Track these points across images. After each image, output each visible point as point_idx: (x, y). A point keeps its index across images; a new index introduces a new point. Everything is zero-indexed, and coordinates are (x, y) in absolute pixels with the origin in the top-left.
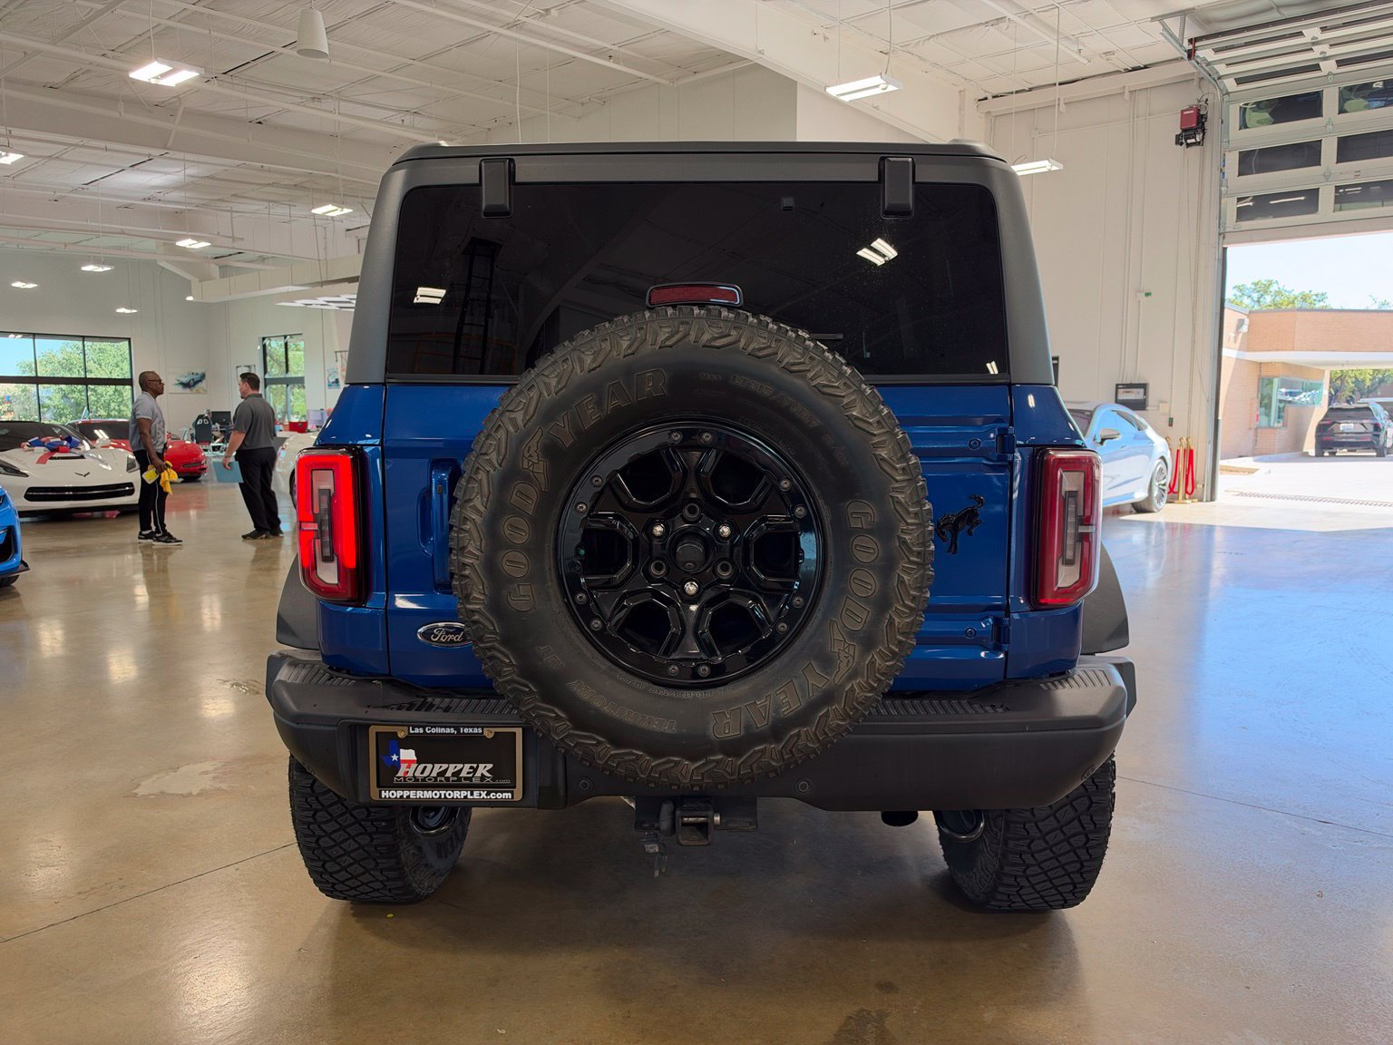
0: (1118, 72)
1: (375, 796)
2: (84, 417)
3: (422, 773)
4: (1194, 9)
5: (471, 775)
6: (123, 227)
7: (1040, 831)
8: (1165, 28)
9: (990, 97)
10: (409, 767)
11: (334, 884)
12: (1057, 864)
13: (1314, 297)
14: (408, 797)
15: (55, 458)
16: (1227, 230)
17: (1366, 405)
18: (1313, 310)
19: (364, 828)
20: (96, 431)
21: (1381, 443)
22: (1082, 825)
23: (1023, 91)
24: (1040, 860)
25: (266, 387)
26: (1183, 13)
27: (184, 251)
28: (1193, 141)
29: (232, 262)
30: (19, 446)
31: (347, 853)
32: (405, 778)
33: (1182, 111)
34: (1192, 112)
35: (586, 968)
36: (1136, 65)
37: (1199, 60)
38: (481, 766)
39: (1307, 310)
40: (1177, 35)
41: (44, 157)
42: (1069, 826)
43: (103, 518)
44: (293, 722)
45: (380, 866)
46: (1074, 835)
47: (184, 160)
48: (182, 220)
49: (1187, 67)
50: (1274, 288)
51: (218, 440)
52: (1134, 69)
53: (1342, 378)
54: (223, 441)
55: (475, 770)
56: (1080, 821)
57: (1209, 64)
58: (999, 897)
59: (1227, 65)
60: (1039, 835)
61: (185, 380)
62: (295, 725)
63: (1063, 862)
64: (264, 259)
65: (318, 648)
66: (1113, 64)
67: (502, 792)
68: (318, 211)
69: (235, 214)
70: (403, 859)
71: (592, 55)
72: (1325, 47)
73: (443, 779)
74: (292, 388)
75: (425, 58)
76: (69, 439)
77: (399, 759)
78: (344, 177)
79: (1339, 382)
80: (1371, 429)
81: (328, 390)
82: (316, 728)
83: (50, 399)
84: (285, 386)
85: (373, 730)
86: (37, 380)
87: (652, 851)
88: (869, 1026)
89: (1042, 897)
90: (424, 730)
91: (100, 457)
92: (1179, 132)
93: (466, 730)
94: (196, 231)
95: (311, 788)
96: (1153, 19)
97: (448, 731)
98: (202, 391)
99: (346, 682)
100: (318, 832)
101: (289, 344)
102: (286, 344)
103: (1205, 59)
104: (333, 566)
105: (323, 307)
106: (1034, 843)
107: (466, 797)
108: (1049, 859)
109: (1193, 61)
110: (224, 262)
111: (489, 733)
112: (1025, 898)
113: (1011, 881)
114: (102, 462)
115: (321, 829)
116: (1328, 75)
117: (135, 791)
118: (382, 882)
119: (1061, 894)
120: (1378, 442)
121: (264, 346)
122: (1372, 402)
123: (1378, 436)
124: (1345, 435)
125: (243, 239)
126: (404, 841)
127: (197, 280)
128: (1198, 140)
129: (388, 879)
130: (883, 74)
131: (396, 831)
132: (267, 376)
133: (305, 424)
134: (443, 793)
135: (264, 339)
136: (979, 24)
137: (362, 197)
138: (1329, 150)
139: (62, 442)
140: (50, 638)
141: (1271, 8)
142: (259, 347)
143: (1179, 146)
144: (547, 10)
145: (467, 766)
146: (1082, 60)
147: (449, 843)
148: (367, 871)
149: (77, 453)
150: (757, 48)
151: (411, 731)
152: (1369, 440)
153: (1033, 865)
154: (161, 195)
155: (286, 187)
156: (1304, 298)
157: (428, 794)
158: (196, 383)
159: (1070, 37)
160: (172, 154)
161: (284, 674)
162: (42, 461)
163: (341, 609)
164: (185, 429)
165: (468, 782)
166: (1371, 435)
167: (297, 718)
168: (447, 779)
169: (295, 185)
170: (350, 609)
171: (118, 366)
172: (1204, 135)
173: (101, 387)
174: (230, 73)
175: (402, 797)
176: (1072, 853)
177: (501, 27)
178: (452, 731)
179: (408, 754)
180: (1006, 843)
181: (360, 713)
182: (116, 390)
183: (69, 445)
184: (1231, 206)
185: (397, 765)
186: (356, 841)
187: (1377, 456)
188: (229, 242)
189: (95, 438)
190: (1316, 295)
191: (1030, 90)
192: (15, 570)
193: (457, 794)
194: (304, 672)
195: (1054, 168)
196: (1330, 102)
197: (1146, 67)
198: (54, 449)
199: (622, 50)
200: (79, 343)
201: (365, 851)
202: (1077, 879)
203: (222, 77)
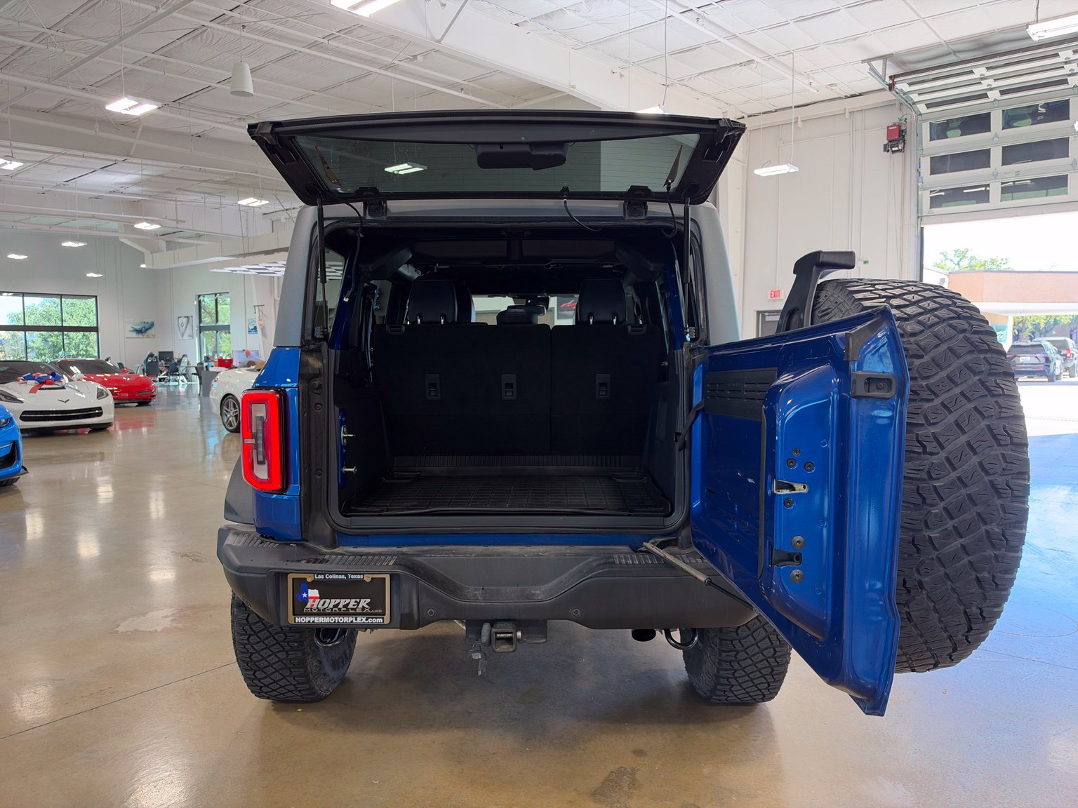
0: (840, 98)
1: (291, 621)
2: (61, 356)
3: (323, 605)
4: (892, 54)
5: (355, 607)
6: (94, 213)
7: (743, 646)
8: (872, 69)
9: (746, 117)
10: (314, 601)
11: (261, 687)
12: (755, 669)
13: (1001, 261)
14: (313, 622)
15: (43, 389)
16: (924, 214)
17: (1039, 343)
18: (999, 271)
19: (283, 647)
20: (71, 368)
21: (1051, 371)
22: (771, 642)
23: (771, 112)
24: (744, 666)
25: (200, 333)
26: (885, 58)
27: (140, 231)
28: (897, 149)
29: (174, 238)
30: (15, 380)
31: (270, 665)
32: (311, 609)
33: (888, 127)
34: (895, 128)
35: (434, 742)
36: (854, 93)
37: (898, 91)
38: (362, 600)
39: (996, 272)
40: (881, 73)
41: (37, 162)
42: (762, 642)
43: (76, 434)
44: (237, 571)
45: (293, 674)
46: (766, 649)
47: (141, 164)
48: (137, 207)
49: (889, 96)
50: (968, 254)
51: (163, 374)
52: (853, 96)
53: (1023, 321)
54: (167, 374)
55: (358, 604)
56: (770, 639)
57: (905, 94)
58: (718, 693)
59: (919, 94)
60: (741, 649)
61: (138, 328)
62: (238, 574)
63: (760, 668)
64: (200, 236)
65: (253, 522)
66: (835, 92)
67: (376, 618)
68: (243, 202)
69: (178, 203)
70: (309, 669)
71: (448, 88)
72: (991, 81)
73: (337, 609)
74: (220, 333)
75: (324, 90)
76: (53, 375)
77: (307, 596)
78: (263, 176)
79: (1021, 325)
80: (1043, 361)
81: (248, 335)
82: (253, 575)
83: (33, 342)
84: (215, 332)
85: (290, 577)
86: (25, 328)
87: (476, 658)
88: (625, 777)
89: (748, 693)
90: (325, 577)
91: (77, 388)
92: (886, 142)
93: (353, 576)
94: (148, 215)
95: (247, 619)
96: (863, 61)
97: (340, 577)
98: (151, 336)
99: (272, 545)
100: (251, 650)
101: (218, 299)
102: (216, 300)
103: (902, 90)
104: (265, 467)
105: (245, 273)
106: (739, 654)
107: (352, 622)
108: (749, 666)
109: (893, 92)
110: (170, 239)
111: (368, 578)
112: (736, 693)
113: (725, 681)
114: (78, 391)
115: (253, 648)
116: (994, 101)
117: (117, 629)
118: (294, 685)
119: (760, 690)
120: (1049, 370)
121: (200, 302)
122: (1044, 341)
123: (1049, 366)
124: (1024, 365)
125: (184, 222)
126: (310, 656)
127: (149, 252)
128: (900, 148)
129: (299, 683)
130: (661, 105)
131: (304, 649)
132: (201, 325)
133: (231, 361)
134: (337, 618)
135: (199, 296)
136: (735, 65)
137: (276, 190)
138: (996, 156)
139: (49, 376)
140: (34, 525)
141: (950, 54)
142: (195, 303)
143: (886, 153)
144: (415, 57)
145: (353, 601)
146: (812, 90)
147: (340, 660)
148: (284, 677)
149: (60, 385)
150: (570, 83)
151: (316, 577)
152: (1042, 369)
153: (739, 670)
154: (122, 190)
155: (219, 182)
156: (993, 262)
157: (327, 620)
158: (146, 330)
159: (803, 73)
160: (130, 160)
161: (230, 540)
162: (33, 391)
163: (269, 496)
164: (138, 365)
165: (353, 611)
166: (1043, 365)
167: (240, 569)
168: (340, 609)
169: (225, 181)
170: (275, 496)
171: (85, 316)
172: (904, 144)
173: (72, 333)
174: (179, 101)
175: (309, 622)
176: (765, 661)
177: (380, 68)
178: (343, 577)
179: (314, 593)
180: (720, 655)
181: (283, 565)
182: (84, 335)
183: (53, 379)
184: (926, 197)
185: (306, 601)
186: (277, 656)
187: (1049, 381)
188: (174, 224)
189: (72, 373)
190: (1002, 260)
191: (776, 111)
192: (17, 473)
193: (347, 620)
194: (244, 539)
195: (792, 170)
196: (997, 120)
197: (860, 95)
198: (42, 382)
199: (471, 84)
200: (58, 300)
201: (283, 663)
202: (770, 679)
203: (172, 104)
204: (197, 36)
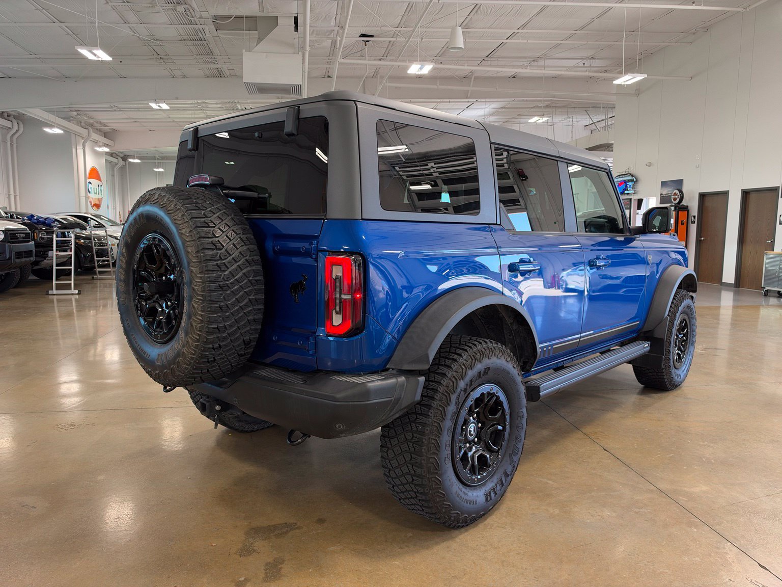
75: (582, 28)
203: (486, 59)
204: (477, 10)
